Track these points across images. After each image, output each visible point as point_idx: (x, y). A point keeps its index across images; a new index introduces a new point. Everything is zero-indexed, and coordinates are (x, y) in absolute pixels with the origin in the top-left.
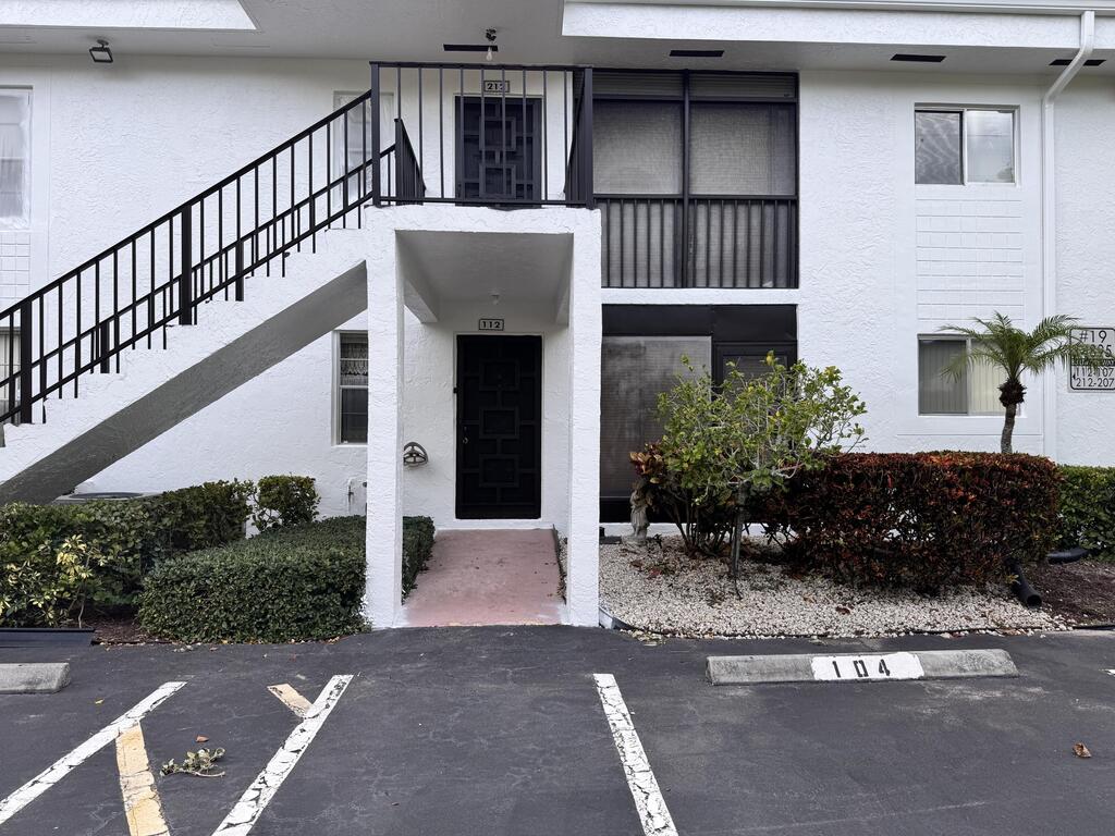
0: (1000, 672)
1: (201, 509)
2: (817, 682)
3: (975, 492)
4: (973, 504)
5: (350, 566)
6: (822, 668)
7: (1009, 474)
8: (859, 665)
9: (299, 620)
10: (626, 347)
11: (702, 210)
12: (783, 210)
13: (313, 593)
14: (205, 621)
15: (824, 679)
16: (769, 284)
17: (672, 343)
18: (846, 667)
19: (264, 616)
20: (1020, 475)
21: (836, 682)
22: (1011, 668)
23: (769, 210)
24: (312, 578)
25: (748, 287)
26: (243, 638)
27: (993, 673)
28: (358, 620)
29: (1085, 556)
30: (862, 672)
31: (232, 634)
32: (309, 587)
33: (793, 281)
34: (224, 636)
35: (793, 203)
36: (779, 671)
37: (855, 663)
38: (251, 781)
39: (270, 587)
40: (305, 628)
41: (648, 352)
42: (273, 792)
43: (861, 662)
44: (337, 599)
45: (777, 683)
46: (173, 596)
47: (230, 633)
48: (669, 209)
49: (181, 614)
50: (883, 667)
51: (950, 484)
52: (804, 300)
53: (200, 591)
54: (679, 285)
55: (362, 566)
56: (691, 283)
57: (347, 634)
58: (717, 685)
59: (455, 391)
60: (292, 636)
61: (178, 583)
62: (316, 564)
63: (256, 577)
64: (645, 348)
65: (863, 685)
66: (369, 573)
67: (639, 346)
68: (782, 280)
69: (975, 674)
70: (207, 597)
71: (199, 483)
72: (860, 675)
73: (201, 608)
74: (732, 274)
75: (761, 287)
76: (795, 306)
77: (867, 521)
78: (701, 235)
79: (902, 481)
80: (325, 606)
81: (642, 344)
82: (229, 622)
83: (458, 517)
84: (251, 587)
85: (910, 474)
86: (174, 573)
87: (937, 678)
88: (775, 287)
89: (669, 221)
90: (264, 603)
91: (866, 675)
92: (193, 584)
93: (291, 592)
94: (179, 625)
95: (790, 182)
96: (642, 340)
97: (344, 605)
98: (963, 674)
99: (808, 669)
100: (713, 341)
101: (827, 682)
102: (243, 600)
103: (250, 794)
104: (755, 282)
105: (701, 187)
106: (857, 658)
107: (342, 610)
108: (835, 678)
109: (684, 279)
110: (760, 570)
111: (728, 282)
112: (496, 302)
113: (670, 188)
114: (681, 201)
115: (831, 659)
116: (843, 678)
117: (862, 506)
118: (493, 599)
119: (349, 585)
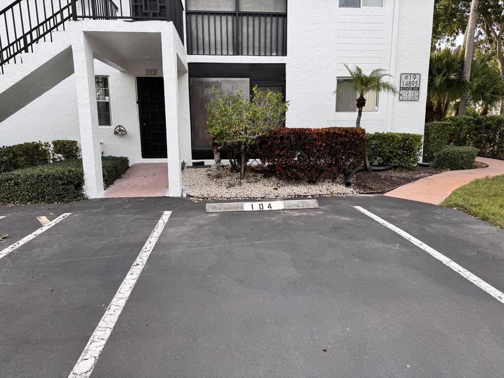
0: (312, 207)
1: (22, 153)
2: (244, 211)
3: (326, 143)
4: (324, 147)
5: (77, 174)
6: (247, 206)
7: (341, 136)
8: (261, 206)
9: (58, 195)
10: (212, 83)
11: (245, 19)
12: (280, 19)
13: (63, 185)
14: (20, 195)
15: (247, 210)
16: (274, 54)
17: (233, 82)
18: (256, 206)
19: (43, 194)
20: (345, 136)
21: (251, 211)
22: (317, 206)
23: (274, 19)
24: (61, 179)
25: (265, 55)
26: (36, 202)
27: (309, 207)
28: (82, 195)
29: (390, 169)
30: (261, 208)
31: (31, 201)
32: (60, 182)
33: (284, 53)
34: (28, 201)
35: (284, 16)
36: (231, 208)
37: (260, 205)
38: (14, 243)
39: (44, 182)
40: (61, 198)
41: (222, 85)
42: (19, 246)
43: (262, 204)
44: (72, 187)
45: (230, 212)
46: (5, 186)
47: (30, 200)
48: (230, 18)
49: (10, 193)
50: (269, 206)
51: (315, 140)
52: (289, 62)
53: (16, 184)
54: (235, 54)
55: (82, 174)
56: (240, 53)
57: (78, 200)
58: (207, 213)
59: (137, 102)
60: (55, 201)
61: (7, 181)
62: (62, 173)
63: (38, 178)
64: (221, 83)
65: (261, 212)
66: (85, 177)
67: (218, 82)
68: (280, 52)
69: (303, 208)
70: (19, 186)
71: (22, 142)
72: (260, 209)
73: (17, 191)
74: (258, 49)
75: (271, 55)
76: (285, 64)
77: (284, 155)
78: (245, 30)
79: (297, 139)
80: (68, 190)
81: (220, 81)
82: (29, 196)
83: (143, 157)
84: (36, 182)
85: (300, 136)
86: (5, 177)
87: (289, 209)
88: (277, 55)
89: (230, 24)
90: (43, 189)
91: (263, 208)
92: (13, 181)
93: (53, 184)
94: (10, 197)
95: (283, 6)
96: (219, 79)
97: (76, 189)
98: (299, 208)
99: (242, 207)
100: (250, 80)
101: (248, 211)
102: (34, 187)
103: (12, 246)
104: (268, 53)
105: (244, 8)
106: (261, 203)
107: (76, 191)
108: (251, 210)
109: (237, 52)
110: (254, 176)
111: (257, 53)
112: (149, 62)
113: (230, 8)
114: (235, 14)
115: (251, 203)
116: (254, 210)
117: (282, 149)
118: (143, 188)
119: (78, 182)
